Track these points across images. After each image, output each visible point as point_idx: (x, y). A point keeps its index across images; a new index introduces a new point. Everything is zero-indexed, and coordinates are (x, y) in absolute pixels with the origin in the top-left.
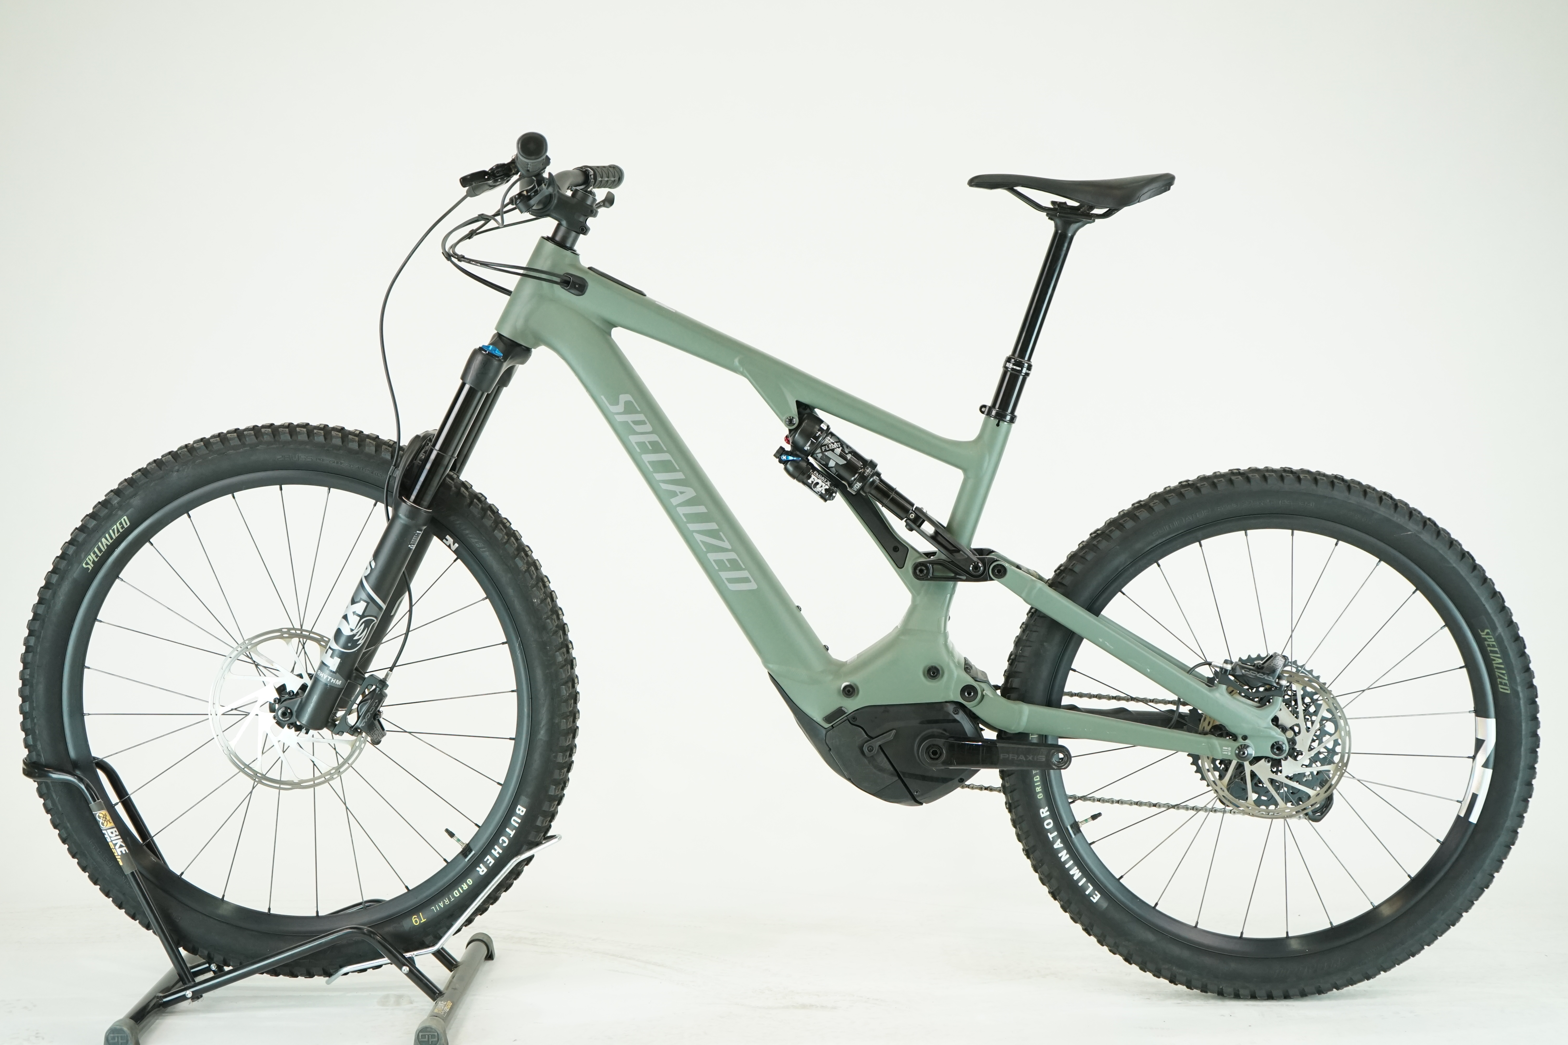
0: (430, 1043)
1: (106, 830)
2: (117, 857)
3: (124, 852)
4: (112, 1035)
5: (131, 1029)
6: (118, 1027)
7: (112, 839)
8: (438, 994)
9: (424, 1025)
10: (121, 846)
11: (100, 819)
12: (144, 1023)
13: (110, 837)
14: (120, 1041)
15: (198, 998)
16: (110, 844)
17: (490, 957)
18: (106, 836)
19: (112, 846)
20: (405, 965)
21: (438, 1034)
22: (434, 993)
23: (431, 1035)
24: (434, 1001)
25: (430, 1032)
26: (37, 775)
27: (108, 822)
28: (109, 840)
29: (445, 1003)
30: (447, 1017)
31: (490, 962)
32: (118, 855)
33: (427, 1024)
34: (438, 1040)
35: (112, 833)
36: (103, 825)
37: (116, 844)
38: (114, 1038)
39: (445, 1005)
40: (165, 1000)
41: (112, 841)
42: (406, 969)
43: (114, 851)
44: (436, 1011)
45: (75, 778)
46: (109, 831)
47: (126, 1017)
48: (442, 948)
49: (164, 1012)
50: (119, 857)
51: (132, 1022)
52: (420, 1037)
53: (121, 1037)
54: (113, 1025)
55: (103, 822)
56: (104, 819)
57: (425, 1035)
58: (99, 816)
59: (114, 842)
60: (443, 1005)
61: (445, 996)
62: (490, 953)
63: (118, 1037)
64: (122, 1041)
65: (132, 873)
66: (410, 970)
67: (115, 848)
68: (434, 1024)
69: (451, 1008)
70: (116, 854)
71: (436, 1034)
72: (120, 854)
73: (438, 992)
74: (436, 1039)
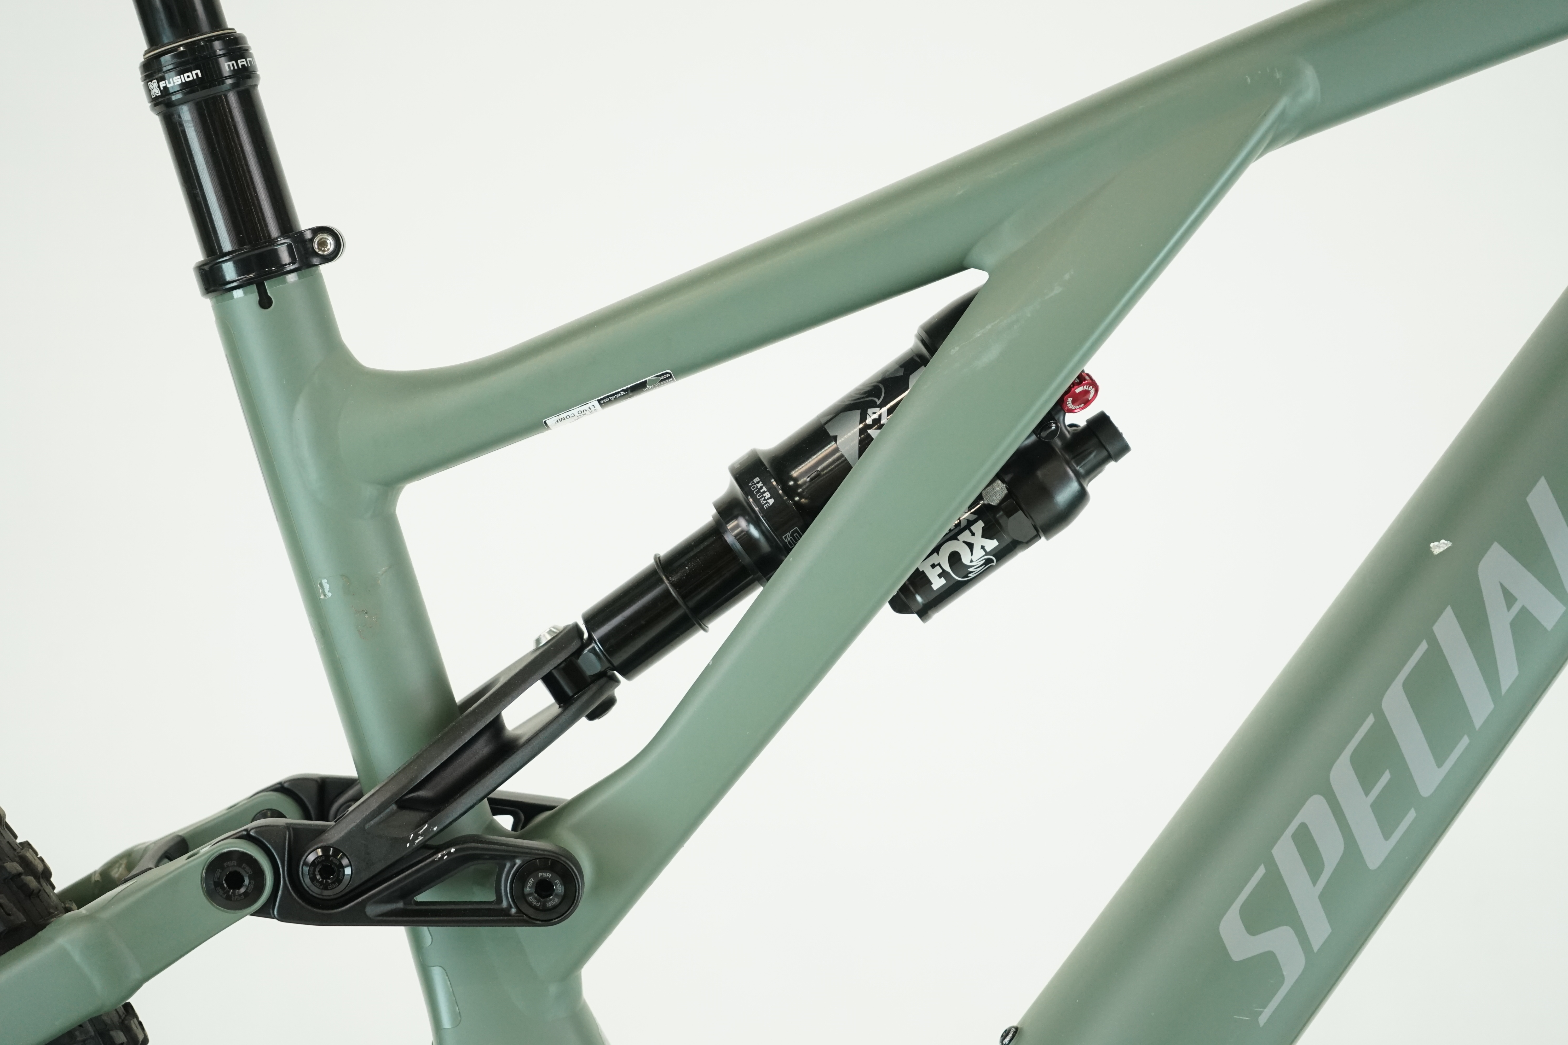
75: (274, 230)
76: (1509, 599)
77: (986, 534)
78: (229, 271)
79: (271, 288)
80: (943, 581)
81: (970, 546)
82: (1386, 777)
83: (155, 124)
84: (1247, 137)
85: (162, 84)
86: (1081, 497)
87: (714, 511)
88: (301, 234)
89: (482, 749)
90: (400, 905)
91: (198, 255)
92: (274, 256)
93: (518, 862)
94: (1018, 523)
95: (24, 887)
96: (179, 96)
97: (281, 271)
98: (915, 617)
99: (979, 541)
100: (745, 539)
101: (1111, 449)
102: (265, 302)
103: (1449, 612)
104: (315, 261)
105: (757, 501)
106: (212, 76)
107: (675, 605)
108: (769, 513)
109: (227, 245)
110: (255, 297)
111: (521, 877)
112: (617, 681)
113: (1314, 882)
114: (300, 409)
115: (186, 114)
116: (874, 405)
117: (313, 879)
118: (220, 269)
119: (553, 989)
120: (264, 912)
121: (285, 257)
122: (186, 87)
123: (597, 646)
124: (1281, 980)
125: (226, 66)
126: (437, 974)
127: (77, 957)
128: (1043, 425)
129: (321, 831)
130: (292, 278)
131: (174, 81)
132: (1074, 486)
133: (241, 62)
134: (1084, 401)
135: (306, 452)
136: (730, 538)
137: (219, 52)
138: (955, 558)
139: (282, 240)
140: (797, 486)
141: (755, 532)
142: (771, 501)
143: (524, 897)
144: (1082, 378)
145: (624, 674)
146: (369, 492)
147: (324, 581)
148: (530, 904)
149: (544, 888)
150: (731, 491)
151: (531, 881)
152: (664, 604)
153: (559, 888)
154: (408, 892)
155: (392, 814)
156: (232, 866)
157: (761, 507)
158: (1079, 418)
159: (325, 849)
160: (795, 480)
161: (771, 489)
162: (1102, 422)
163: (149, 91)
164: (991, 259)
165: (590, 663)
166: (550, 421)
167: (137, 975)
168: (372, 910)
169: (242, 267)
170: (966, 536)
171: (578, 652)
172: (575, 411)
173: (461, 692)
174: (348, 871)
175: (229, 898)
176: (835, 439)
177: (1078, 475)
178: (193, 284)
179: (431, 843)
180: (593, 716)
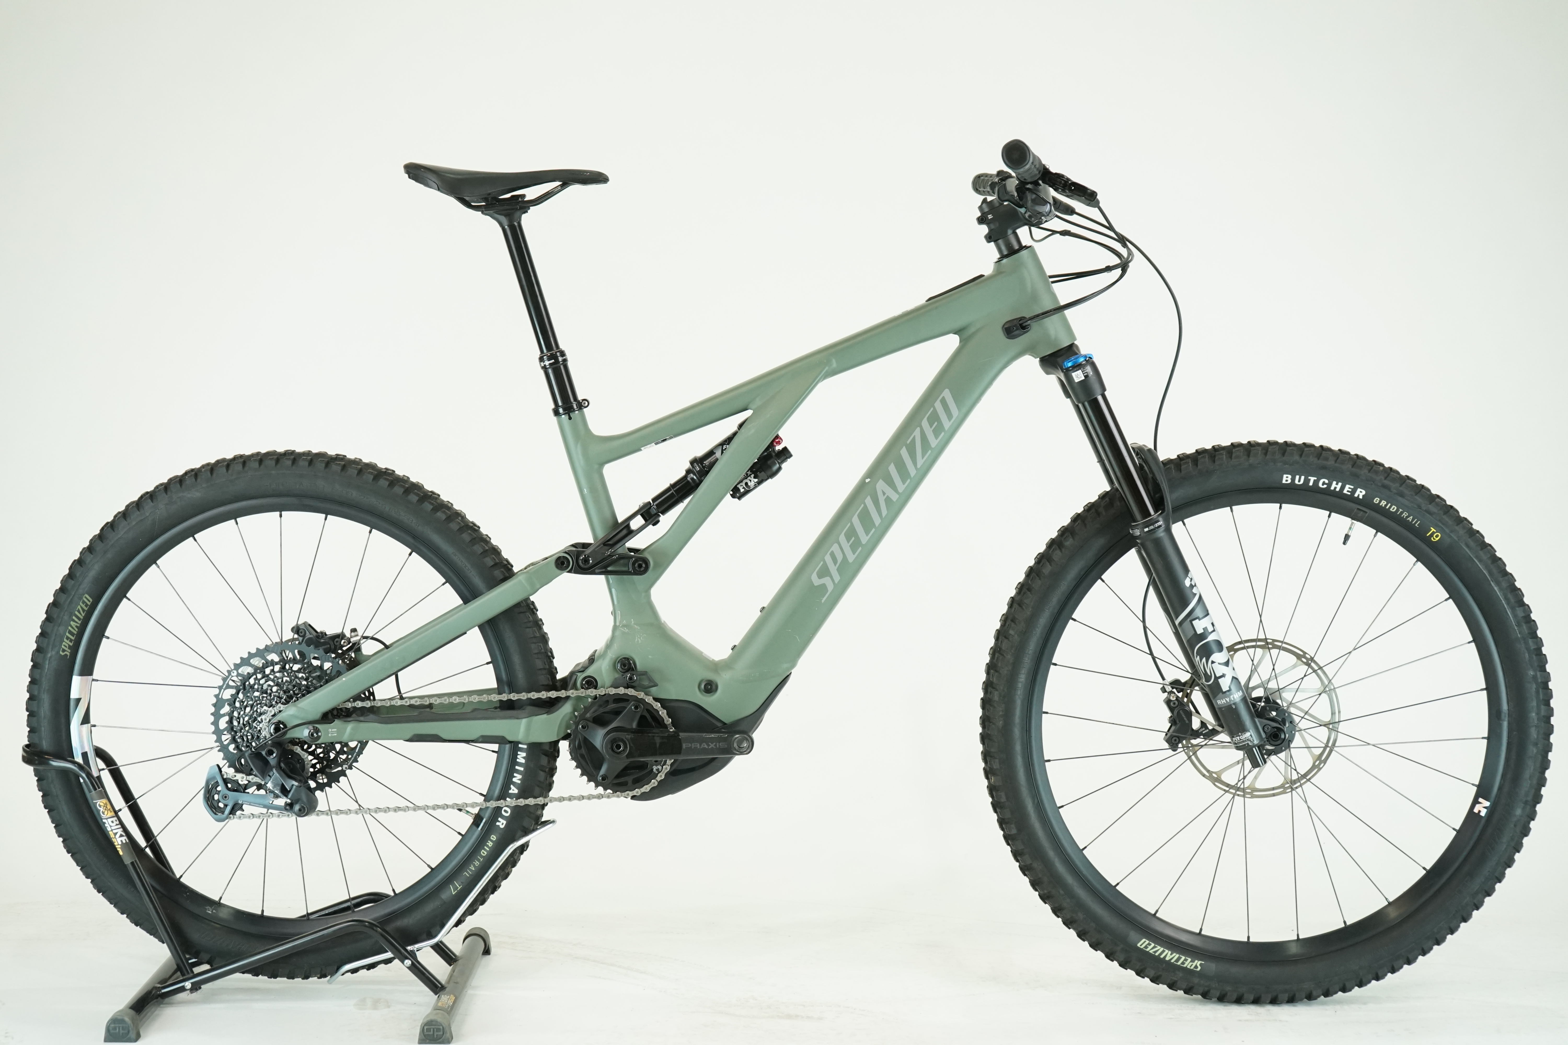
0: (435, 1037)
1: (107, 819)
2: (117, 846)
3: (124, 842)
4: (113, 1025)
5: (133, 1020)
6: (119, 1018)
7: (113, 828)
8: (441, 988)
9: (428, 1019)
10: (121, 836)
11: (101, 807)
12: (144, 1013)
13: (111, 826)
14: (121, 1032)
15: (197, 990)
16: (110, 833)
17: (487, 951)
18: (106, 825)
19: (112, 835)
20: (407, 958)
21: (443, 1027)
22: (436, 986)
23: (437, 1029)
24: (436, 994)
25: (435, 1025)
26: (37, 762)
27: (109, 811)
28: (109, 829)
29: (449, 997)
30: (450, 1011)
31: (488, 957)
32: (118, 845)
33: (432, 1017)
34: (443, 1034)
35: (112, 822)
36: (104, 814)
37: (117, 833)
38: (115, 1028)
39: (449, 999)
40: (163, 991)
41: (112, 830)
42: (408, 962)
43: (114, 840)
44: (440, 1004)
45: (75, 766)
46: (110, 820)
47: (126, 1007)
48: (441, 942)
49: (162, 1003)
50: (119, 846)
51: (132, 1012)
52: (425, 1031)
53: (123, 1027)
54: (114, 1015)
55: (104, 810)
56: (105, 808)
57: (430, 1029)
58: (99, 805)
59: (115, 831)
60: (446, 999)
61: (447, 989)
62: (487, 949)
63: (119, 1027)
64: (123, 1032)
65: (132, 863)
66: (413, 963)
67: (115, 838)
68: (439, 1018)
69: (454, 1002)
70: (116, 844)
71: (441, 1027)
72: (120, 843)
73: (440, 986)
74: (441, 1033)
75: (572, 400)
76: (884, 494)
77: (754, 478)
78: (561, 410)
79: (572, 415)
80: (743, 490)
81: (750, 481)
82: (853, 539)
83: (542, 372)
84: (817, 377)
85: (544, 363)
86: (780, 469)
87: (685, 472)
88: (579, 401)
89: (625, 532)
90: (604, 570)
91: (553, 406)
92: (572, 407)
93: (634, 559)
94: (762, 475)
95: (508, 567)
96: (548, 366)
97: (574, 411)
98: (737, 499)
99: (753, 479)
100: (692, 479)
101: (787, 456)
102: (570, 418)
103: (869, 497)
104: (583, 408)
105: (695, 469)
106: (557, 361)
107: (675, 496)
108: (698, 472)
109: (560, 404)
110: (567, 417)
111: (634, 564)
112: (660, 516)
113: (835, 565)
114: (579, 446)
115: (550, 371)
116: (725, 444)
117: (582, 563)
118: (559, 410)
119: (643, 594)
120: (570, 572)
121: (575, 407)
122: (550, 364)
123: (655, 507)
124: (827, 591)
125: (560, 359)
126: (613, 590)
127: (524, 582)
128: (767, 449)
129: (584, 551)
130: (577, 412)
131: (547, 363)
132: (778, 465)
133: (564, 358)
134: (779, 443)
135: (581, 457)
136: (689, 479)
137: (558, 355)
138: (746, 484)
139: (574, 403)
140: (705, 466)
141: (695, 477)
142: (699, 469)
143: (635, 567)
144: (777, 437)
145: (662, 514)
146: (596, 466)
147: (585, 489)
148: (636, 569)
149: (640, 566)
150: (689, 467)
151: (637, 564)
152: (672, 495)
153: (644, 565)
154: (606, 567)
155: (602, 547)
156: (562, 559)
157: (696, 470)
158: (779, 448)
159: (585, 556)
160: (705, 464)
161: (698, 466)
162: (785, 449)
163: (541, 365)
164: (754, 407)
165: (653, 511)
166: (642, 448)
167: (538, 587)
168: (597, 571)
169: (564, 410)
170: (749, 478)
171: (650, 508)
172: (649, 446)
173: (620, 520)
174: (591, 561)
175: (561, 568)
176: (715, 453)
177: (779, 463)
178: (552, 413)
179: (611, 555)
180: (654, 525)
